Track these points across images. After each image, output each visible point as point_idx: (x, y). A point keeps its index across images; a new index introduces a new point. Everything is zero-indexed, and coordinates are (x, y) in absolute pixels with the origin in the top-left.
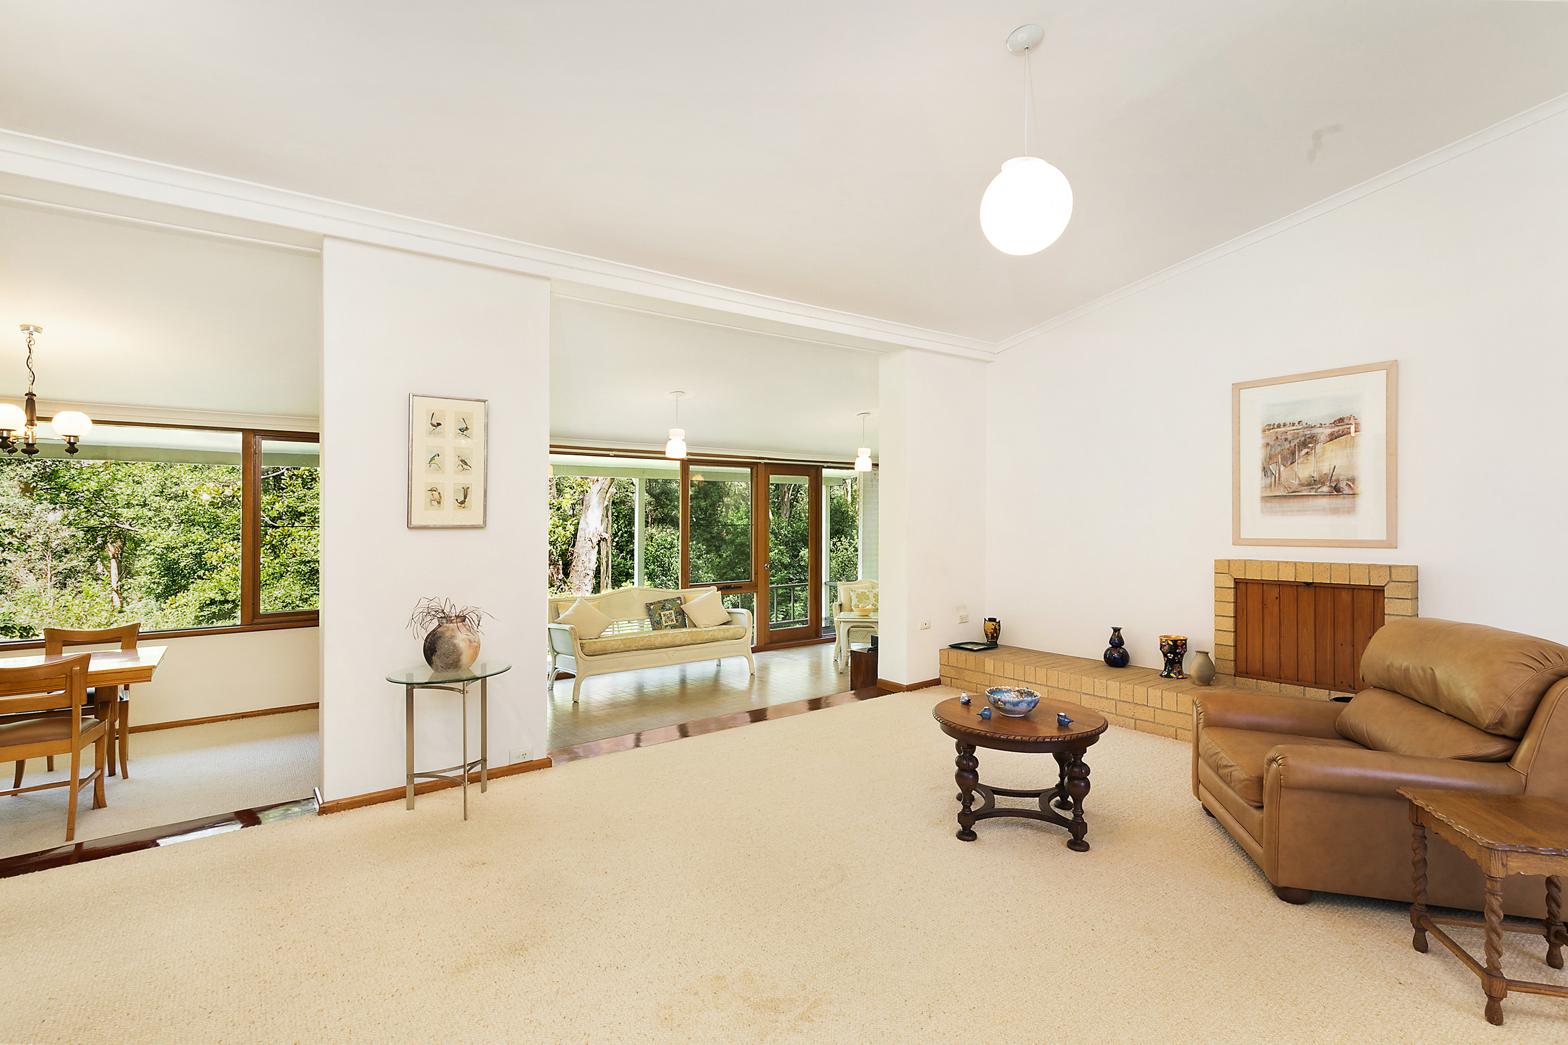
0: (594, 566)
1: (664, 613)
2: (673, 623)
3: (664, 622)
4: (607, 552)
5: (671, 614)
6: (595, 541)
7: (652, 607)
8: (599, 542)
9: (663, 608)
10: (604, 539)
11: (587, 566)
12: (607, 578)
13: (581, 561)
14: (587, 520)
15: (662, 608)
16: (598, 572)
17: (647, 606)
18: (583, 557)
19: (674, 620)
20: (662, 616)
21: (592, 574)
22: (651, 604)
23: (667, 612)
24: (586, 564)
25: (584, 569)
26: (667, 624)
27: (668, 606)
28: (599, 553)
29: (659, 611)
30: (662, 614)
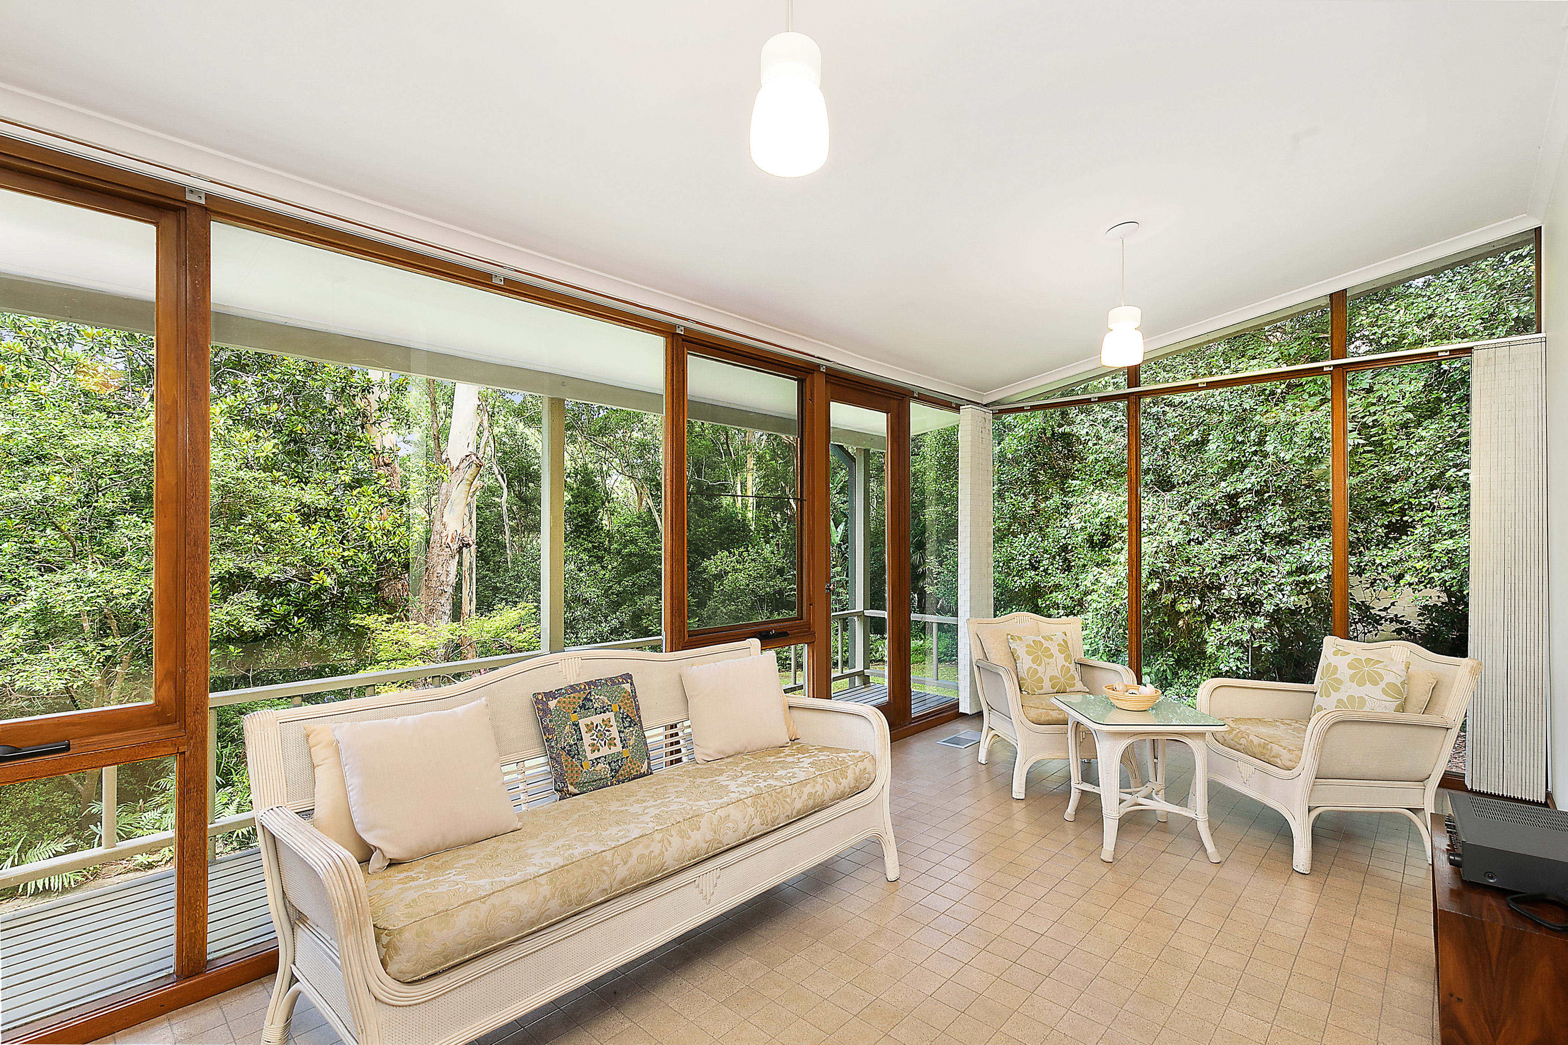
0: (452, 579)
1: (588, 721)
2: (614, 750)
3: (588, 749)
4: (470, 563)
5: (607, 722)
6: (455, 547)
7: (552, 704)
8: (461, 548)
9: (585, 706)
10: (468, 545)
11: (445, 579)
12: (470, 594)
13: (435, 574)
14: (444, 520)
15: (583, 707)
16: (458, 588)
17: (537, 701)
18: (439, 569)
19: (618, 741)
20: (583, 729)
21: (450, 590)
22: (550, 695)
23: (597, 719)
24: (443, 578)
25: (439, 584)
26: (597, 755)
27: (600, 698)
28: (460, 564)
29: (573, 718)
30: (582, 723)
